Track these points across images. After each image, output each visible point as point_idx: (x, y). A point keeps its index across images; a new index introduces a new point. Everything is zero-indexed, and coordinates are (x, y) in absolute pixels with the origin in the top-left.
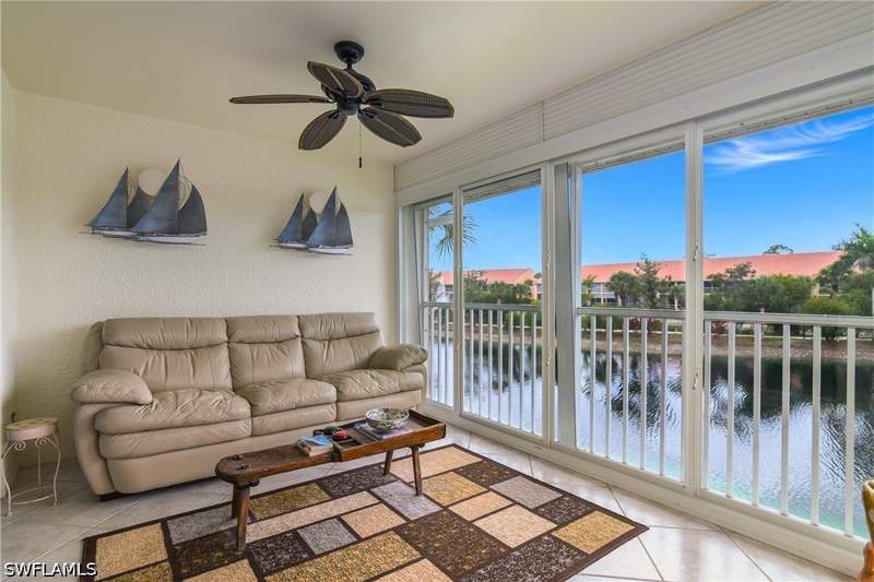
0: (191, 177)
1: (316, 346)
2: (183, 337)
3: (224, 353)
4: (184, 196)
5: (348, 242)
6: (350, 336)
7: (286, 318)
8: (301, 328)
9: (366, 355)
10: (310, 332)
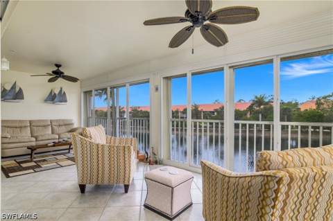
0: (19, 85)
1: (55, 127)
2: (17, 125)
3: (29, 128)
4: (17, 89)
5: (66, 101)
6: (65, 125)
7: (46, 121)
8: (51, 122)
9: (70, 129)
10: (53, 123)
